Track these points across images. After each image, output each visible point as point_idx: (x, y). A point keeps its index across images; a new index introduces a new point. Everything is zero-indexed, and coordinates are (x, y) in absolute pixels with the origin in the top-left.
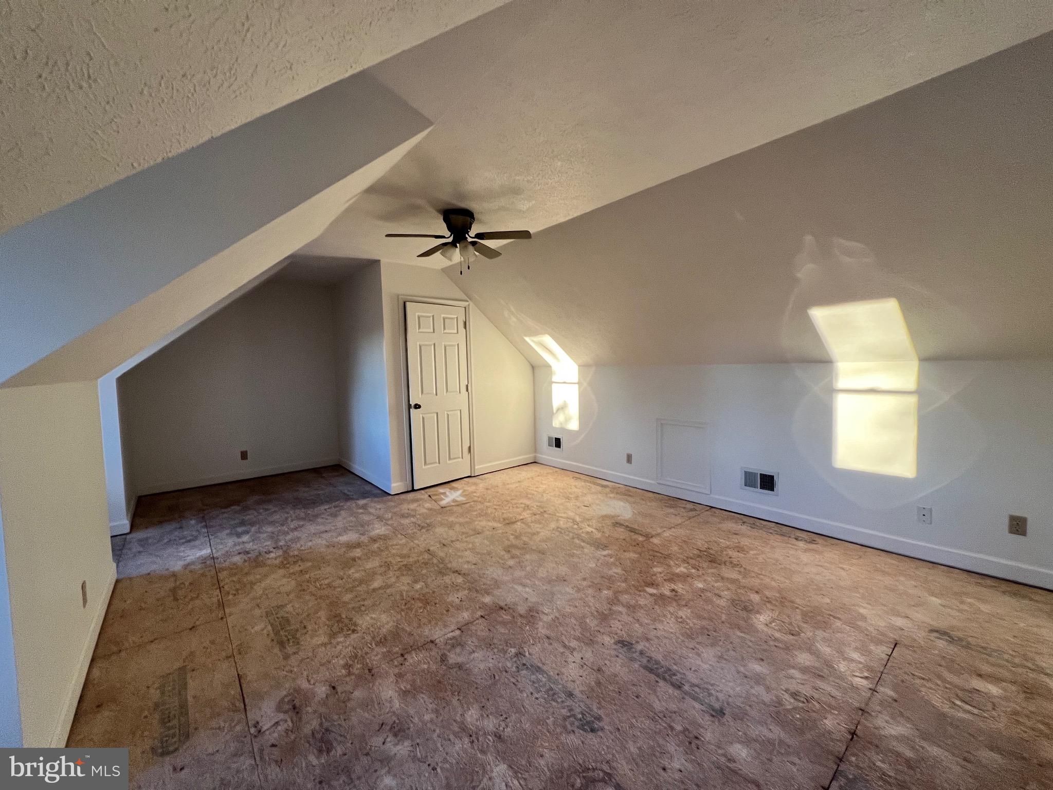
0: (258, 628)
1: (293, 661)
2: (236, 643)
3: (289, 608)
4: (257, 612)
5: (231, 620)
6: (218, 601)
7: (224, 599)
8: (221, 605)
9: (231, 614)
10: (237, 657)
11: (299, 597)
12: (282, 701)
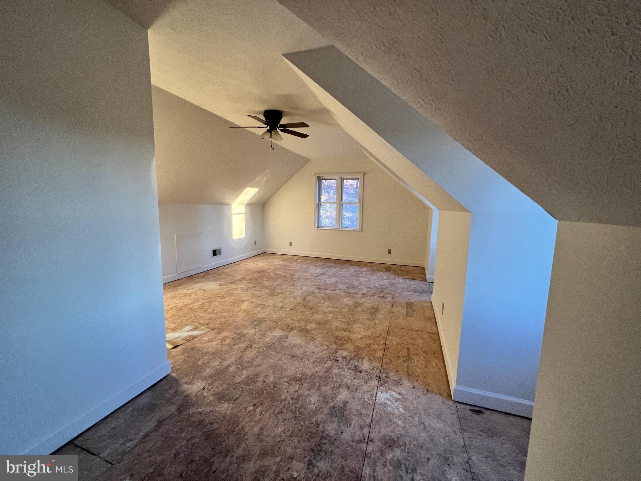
0: (381, 316)
1: (377, 304)
2: (389, 315)
3: (366, 317)
4: (377, 322)
5: (387, 324)
6: (389, 336)
7: (386, 335)
8: (388, 333)
9: (386, 326)
10: (391, 311)
11: (359, 319)
12: (385, 299)
